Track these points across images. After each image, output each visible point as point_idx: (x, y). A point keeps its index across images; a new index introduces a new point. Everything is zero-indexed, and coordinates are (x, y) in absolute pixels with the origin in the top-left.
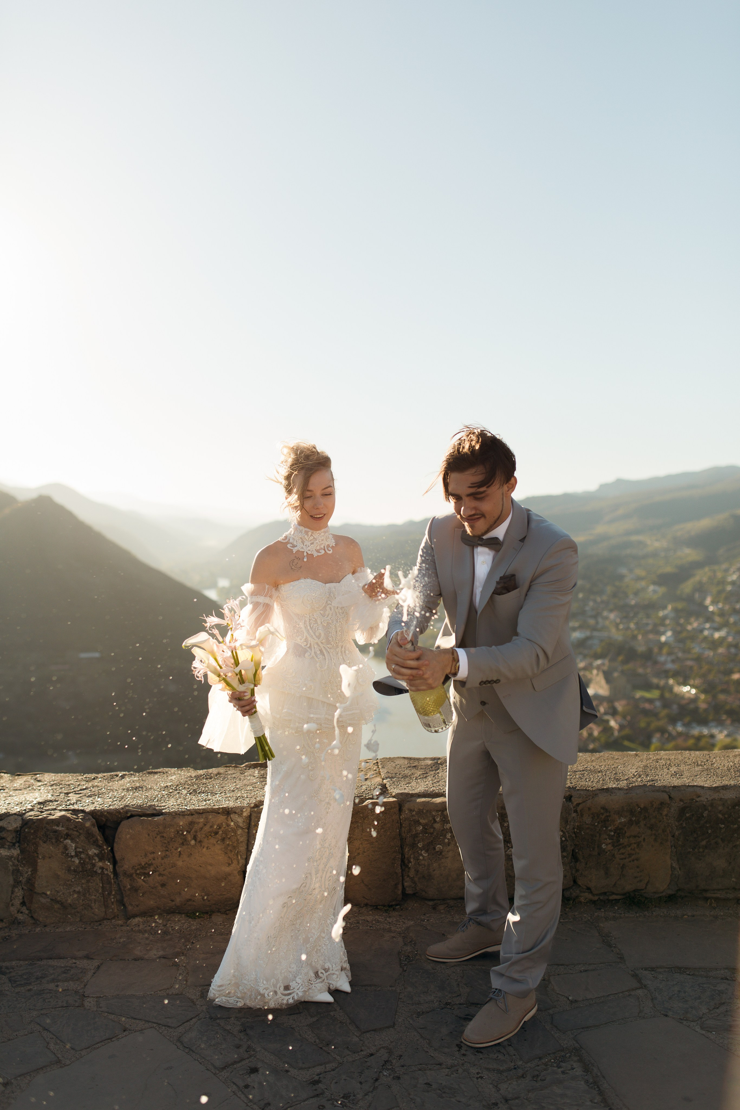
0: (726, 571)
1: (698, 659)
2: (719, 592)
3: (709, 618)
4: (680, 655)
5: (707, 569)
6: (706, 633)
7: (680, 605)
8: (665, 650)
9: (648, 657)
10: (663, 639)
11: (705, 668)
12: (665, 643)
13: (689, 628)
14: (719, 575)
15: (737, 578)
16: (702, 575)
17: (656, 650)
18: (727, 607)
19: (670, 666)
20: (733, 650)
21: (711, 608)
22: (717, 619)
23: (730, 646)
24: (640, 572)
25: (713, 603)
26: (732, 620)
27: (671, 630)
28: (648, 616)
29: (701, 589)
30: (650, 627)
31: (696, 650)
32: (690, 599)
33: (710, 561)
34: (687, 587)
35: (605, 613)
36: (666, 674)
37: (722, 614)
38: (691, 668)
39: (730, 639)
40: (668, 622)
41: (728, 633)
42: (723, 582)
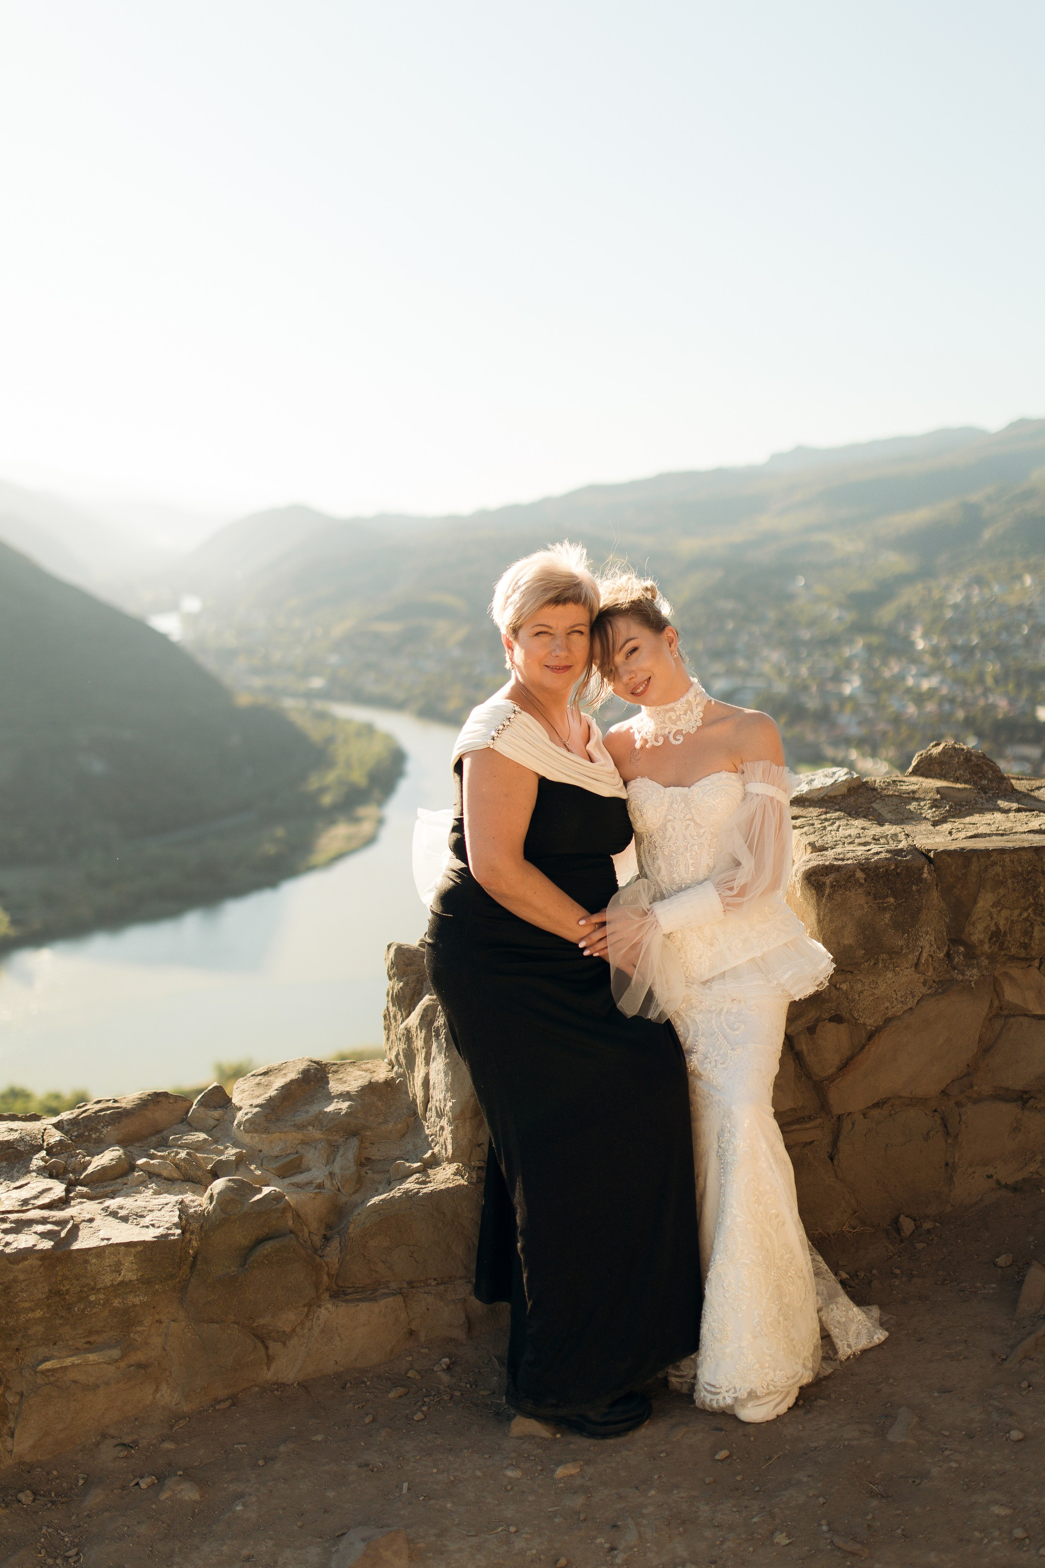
0: (947, 588)
1: (897, 720)
2: (934, 621)
3: (914, 658)
4: (871, 713)
5: (920, 586)
6: (910, 682)
7: (875, 640)
8: (848, 708)
9: (824, 717)
10: (847, 690)
11: (904, 731)
12: (851, 698)
13: (887, 674)
14: (936, 594)
15: (963, 599)
16: (910, 595)
17: (834, 706)
18: (944, 644)
19: (854, 731)
20: (947, 707)
21: (921, 645)
22: (928, 660)
23: (942, 700)
24: (820, 589)
25: (926, 635)
26: (949, 662)
27: (863, 677)
28: (827, 656)
29: (908, 616)
30: (829, 674)
31: (893, 704)
32: (889, 632)
33: (925, 573)
34: (886, 614)
35: (766, 652)
36: (848, 742)
37: (935, 652)
38: (884, 734)
39: (944, 691)
40: (856, 665)
41: (942, 682)
42: (939, 605)
